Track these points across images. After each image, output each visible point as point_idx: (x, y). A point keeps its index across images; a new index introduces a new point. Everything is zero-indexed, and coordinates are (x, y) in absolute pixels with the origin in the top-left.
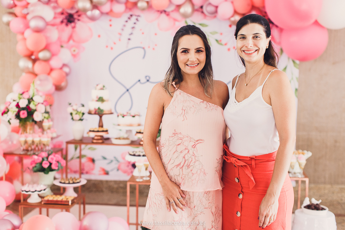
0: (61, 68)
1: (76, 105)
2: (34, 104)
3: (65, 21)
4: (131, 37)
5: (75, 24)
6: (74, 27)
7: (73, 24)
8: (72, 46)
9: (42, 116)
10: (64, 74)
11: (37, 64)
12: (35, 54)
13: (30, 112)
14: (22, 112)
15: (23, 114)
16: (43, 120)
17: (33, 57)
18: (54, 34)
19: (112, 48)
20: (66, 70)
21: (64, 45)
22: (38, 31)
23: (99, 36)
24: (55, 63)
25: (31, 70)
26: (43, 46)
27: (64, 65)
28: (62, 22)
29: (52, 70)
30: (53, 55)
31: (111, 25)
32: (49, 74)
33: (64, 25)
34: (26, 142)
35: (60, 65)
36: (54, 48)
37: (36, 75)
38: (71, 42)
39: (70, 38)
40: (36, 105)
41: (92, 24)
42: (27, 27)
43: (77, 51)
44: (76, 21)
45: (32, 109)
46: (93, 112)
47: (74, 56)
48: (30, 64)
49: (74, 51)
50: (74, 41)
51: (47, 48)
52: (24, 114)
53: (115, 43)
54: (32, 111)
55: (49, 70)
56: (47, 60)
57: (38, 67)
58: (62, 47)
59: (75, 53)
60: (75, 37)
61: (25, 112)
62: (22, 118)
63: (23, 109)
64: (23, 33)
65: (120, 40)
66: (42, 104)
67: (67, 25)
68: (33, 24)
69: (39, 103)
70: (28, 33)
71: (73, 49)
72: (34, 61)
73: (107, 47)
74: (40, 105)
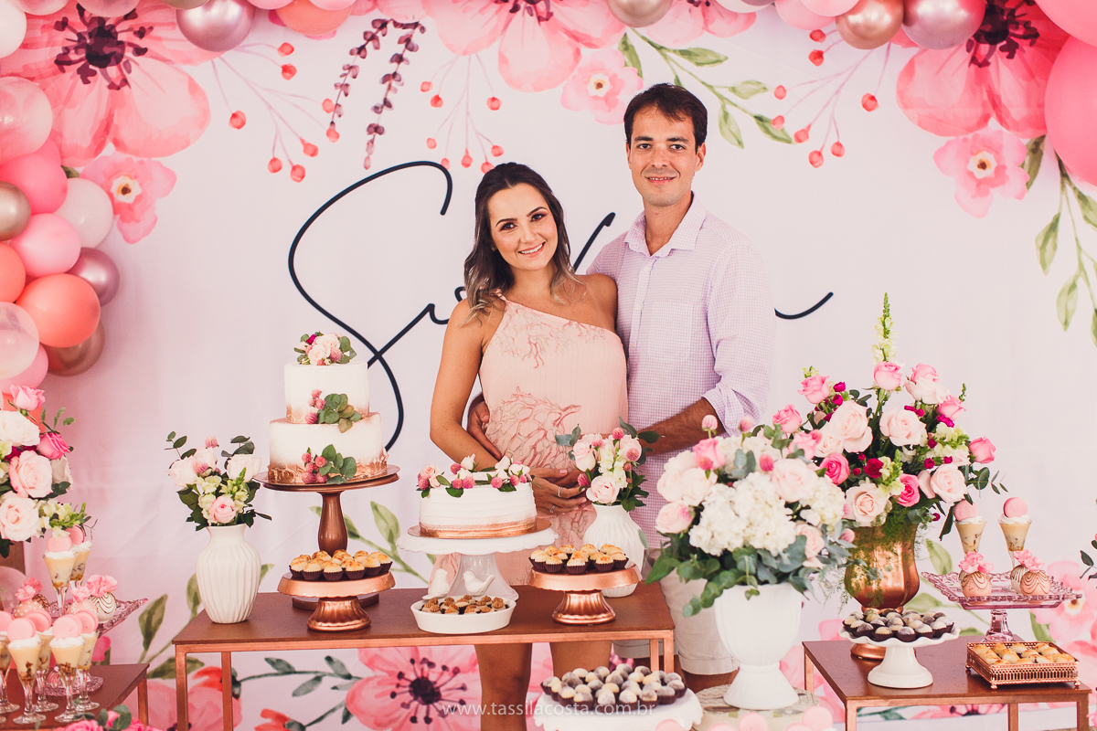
0: (73, 271)
1: (213, 444)
3: (78, 56)
4: (383, 119)
5: (125, 69)
6: (119, 84)
7: (112, 71)
8: (116, 171)
10: (89, 295)
18: (34, 115)
19: (298, 173)
20: (95, 274)
21: (80, 167)
23: (237, 120)
24: (43, 247)
27: (88, 254)
28: (62, 62)
29: (31, 278)
30: (35, 210)
31: (288, 70)
32: (19, 299)
33: (71, 77)
35: (69, 257)
36: (35, 179)
38: (109, 149)
39: (106, 130)
41: (204, 69)
43: (136, 190)
44: (129, 55)
46: (299, 480)
47: (125, 212)
49: (125, 190)
50: (120, 145)
53: (312, 151)
55: (17, 280)
56: (6, 237)
58: (69, 172)
59: (125, 200)
60: (125, 130)
65: (332, 132)
67: (85, 75)
71: (119, 182)
73: (275, 166)
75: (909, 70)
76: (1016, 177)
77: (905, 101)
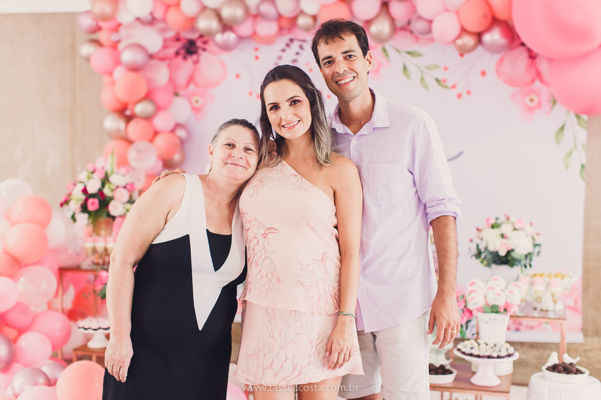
0: (173, 131)
2: (109, 187)
3: (183, 52)
5: (199, 56)
6: (196, 62)
7: (194, 57)
8: (194, 94)
9: (124, 207)
10: (177, 141)
11: (133, 124)
12: (130, 107)
13: (104, 201)
14: (90, 201)
15: (93, 203)
16: (125, 214)
17: (128, 113)
18: (161, 74)
20: (181, 133)
21: (181, 92)
22: (135, 69)
23: (238, 76)
24: (162, 122)
25: (123, 134)
26: (143, 93)
27: (178, 126)
28: (177, 54)
29: (156, 133)
30: (159, 109)
31: (257, 58)
32: (151, 141)
33: (180, 59)
34: (94, 251)
35: (171, 126)
36: (161, 97)
37: (130, 142)
38: (192, 87)
39: (191, 79)
40: (113, 190)
41: (226, 57)
42: (118, 62)
43: (201, 102)
44: (200, 51)
45: (107, 197)
47: (196, 110)
48: (121, 125)
49: (197, 102)
50: (196, 85)
51: (148, 97)
52: (93, 205)
54: (108, 199)
55: (151, 133)
56: (148, 118)
57: (134, 130)
58: (176, 94)
59: (197, 105)
60: (198, 79)
61: (96, 201)
62: (90, 211)
63: (93, 196)
64: (111, 73)
66: (125, 187)
67: (185, 58)
68: (128, 56)
69: (117, 187)
70: (119, 72)
71: (195, 98)
72: (129, 119)
73: (251, 94)
74: (121, 190)
75: (501, 61)
76: (546, 105)
77: (499, 73)
